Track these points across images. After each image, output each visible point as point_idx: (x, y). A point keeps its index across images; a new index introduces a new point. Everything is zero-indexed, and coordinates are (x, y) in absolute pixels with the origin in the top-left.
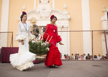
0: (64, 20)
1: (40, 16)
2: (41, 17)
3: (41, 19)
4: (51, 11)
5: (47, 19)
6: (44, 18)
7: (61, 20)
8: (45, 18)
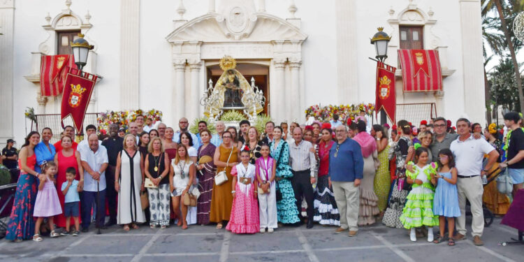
0: (291, 43)
1: (227, 33)
2: (229, 36)
3: (229, 40)
4: (256, 19)
5: (245, 40)
6: (237, 37)
7: (284, 43)
8: (240, 39)
